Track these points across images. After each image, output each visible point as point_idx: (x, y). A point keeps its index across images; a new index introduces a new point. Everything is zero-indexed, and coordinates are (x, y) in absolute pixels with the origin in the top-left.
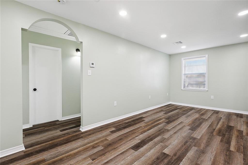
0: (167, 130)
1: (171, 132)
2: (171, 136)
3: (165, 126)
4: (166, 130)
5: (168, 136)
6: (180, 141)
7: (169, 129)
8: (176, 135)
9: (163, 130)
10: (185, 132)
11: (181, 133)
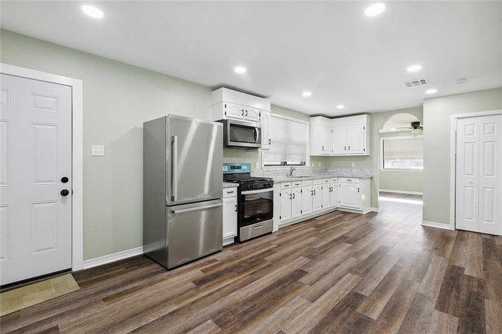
0: (354, 270)
1: (344, 267)
2: (344, 260)
3: (360, 282)
4: (356, 273)
5: (349, 259)
6: (332, 254)
7: (349, 274)
8: (336, 261)
9: (361, 272)
10: (319, 267)
11: (327, 265)
